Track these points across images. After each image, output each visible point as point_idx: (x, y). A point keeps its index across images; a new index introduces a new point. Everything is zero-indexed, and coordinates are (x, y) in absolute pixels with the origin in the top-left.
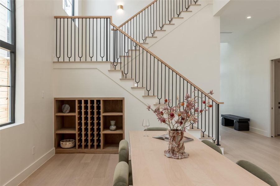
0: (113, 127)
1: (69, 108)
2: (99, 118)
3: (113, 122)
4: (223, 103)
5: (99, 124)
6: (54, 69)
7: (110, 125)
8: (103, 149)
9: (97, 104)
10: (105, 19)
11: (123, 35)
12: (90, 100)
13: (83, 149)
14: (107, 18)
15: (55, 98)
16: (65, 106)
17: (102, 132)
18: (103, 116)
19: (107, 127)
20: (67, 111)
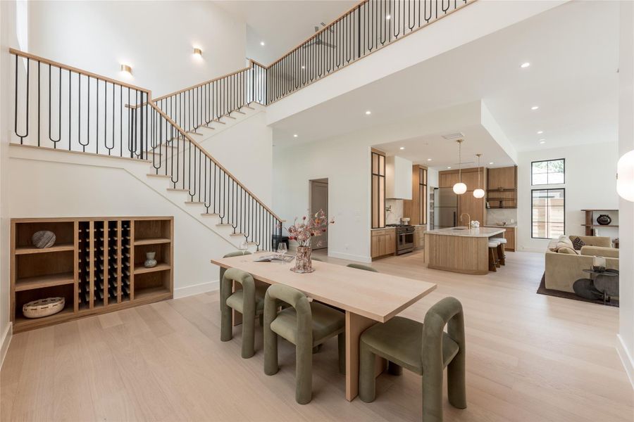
0: (152, 262)
1: (54, 237)
2: (125, 251)
3: (151, 255)
4: (285, 221)
5: (125, 260)
6: (11, 158)
7: (146, 259)
8: (135, 299)
9: (123, 227)
10: (139, 93)
11: (159, 115)
12: (109, 222)
13: (92, 308)
14: (142, 92)
15: (12, 220)
16: (44, 234)
17: (133, 272)
18: (135, 246)
19: (140, 263)
20: (49, 244)
